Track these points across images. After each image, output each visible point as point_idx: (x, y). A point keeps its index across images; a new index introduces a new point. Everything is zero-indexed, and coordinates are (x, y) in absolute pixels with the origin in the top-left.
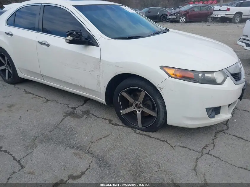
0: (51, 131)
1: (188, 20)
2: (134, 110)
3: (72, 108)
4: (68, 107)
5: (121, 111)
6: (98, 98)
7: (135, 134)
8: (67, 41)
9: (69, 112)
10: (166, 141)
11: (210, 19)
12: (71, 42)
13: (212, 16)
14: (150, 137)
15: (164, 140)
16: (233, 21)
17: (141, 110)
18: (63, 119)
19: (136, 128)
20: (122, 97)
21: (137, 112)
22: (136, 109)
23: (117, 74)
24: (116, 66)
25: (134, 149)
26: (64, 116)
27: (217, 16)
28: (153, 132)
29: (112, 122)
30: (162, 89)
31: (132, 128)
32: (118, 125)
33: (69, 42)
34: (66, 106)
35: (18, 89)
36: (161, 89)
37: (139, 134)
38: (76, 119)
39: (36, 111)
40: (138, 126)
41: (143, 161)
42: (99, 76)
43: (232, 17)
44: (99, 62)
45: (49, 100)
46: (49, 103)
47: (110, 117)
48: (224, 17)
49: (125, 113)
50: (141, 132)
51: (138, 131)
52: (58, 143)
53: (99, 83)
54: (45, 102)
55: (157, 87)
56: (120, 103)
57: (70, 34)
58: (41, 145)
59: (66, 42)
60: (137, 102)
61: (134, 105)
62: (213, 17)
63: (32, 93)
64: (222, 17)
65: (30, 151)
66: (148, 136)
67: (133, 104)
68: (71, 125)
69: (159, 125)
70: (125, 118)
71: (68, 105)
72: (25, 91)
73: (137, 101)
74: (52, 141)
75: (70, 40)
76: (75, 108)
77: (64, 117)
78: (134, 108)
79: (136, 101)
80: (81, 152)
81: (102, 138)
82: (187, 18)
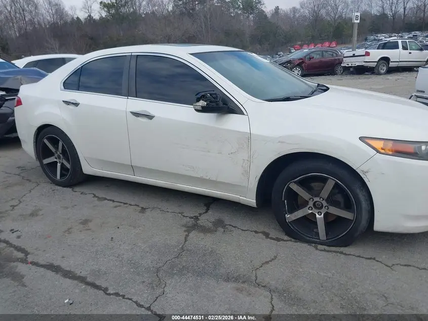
0: (177, 257)
1: (305, 73)
2: (311, 212)
3: (191, 218)
4: (184, 216)
5: (287, 216)
6: (241, 197)
7: (317, 252)
8: (198, 109)
9: (190, 224)
10: (374, 259)
11: (339, 70)
12: (204, 110)
13: (342, 65)
14: (345, 254)
15: (370, 257)
16: (376, 71)
17: (324, 211)
18: (187, 236)
19: (315, 243)
20: (290, 191)
21: (317, 216)
22: (315, 211)
23: (281, 156)
24: (279, 142)
25: (330, 275)
26: (185, 231)
27: (350, 65)
28: (346, 246)
29: (270, 236)
30: (367, 172)
31: (309, 242)
32: (283, 240)
33: (201, 109)
34: (180, 215)
35: (81, 194)
36: (365, 173)
37: (325, 250)
38: (209, 235)
39: (134, 227)
40: (319, 239)
41: (355, 291)
42: (246, 161)
43: (374, 65)
44: (248, 138)
45: (144, 207)
46: (148, 212)
47: (261, 228)
48: (362, 66)
49: (294, 219)
50: (326, 248)
51: (320, 247)
52: (201, 274)
53: (247, 173)
54: (140, 212)
55: (357, 170)
56: (286, 201)
57: (203, 97)
58: (173, 281)
59: (196, 110)
60: (316, 199)
61: (311, 204)
62: (343, 67)
63: (108, 198)
64: (358, 66)
65: (159, 291)
66: (341, 253)
67: (308, 202)
68: (205, 244)
69: (358, 233)
70: (293, 227)
71: (183, 213)
72: (95, 196)
73: (317, 195)
74: (188, 272)
75: (202, 107)
76: (196, 218)
77: (187, 233)
78: (310, 208)
79: (315, 196)
80: (245, 285)
81: (268, 262)
82: (303, 69)
